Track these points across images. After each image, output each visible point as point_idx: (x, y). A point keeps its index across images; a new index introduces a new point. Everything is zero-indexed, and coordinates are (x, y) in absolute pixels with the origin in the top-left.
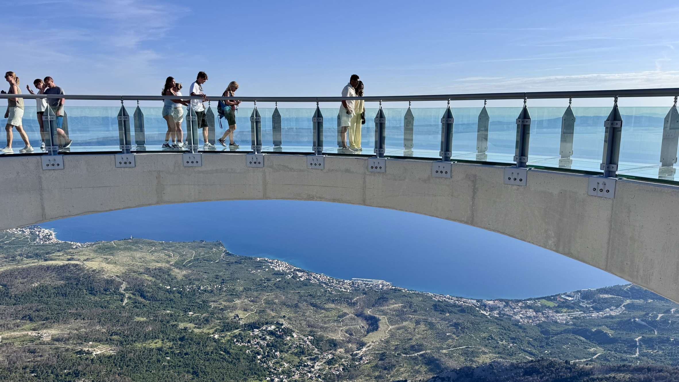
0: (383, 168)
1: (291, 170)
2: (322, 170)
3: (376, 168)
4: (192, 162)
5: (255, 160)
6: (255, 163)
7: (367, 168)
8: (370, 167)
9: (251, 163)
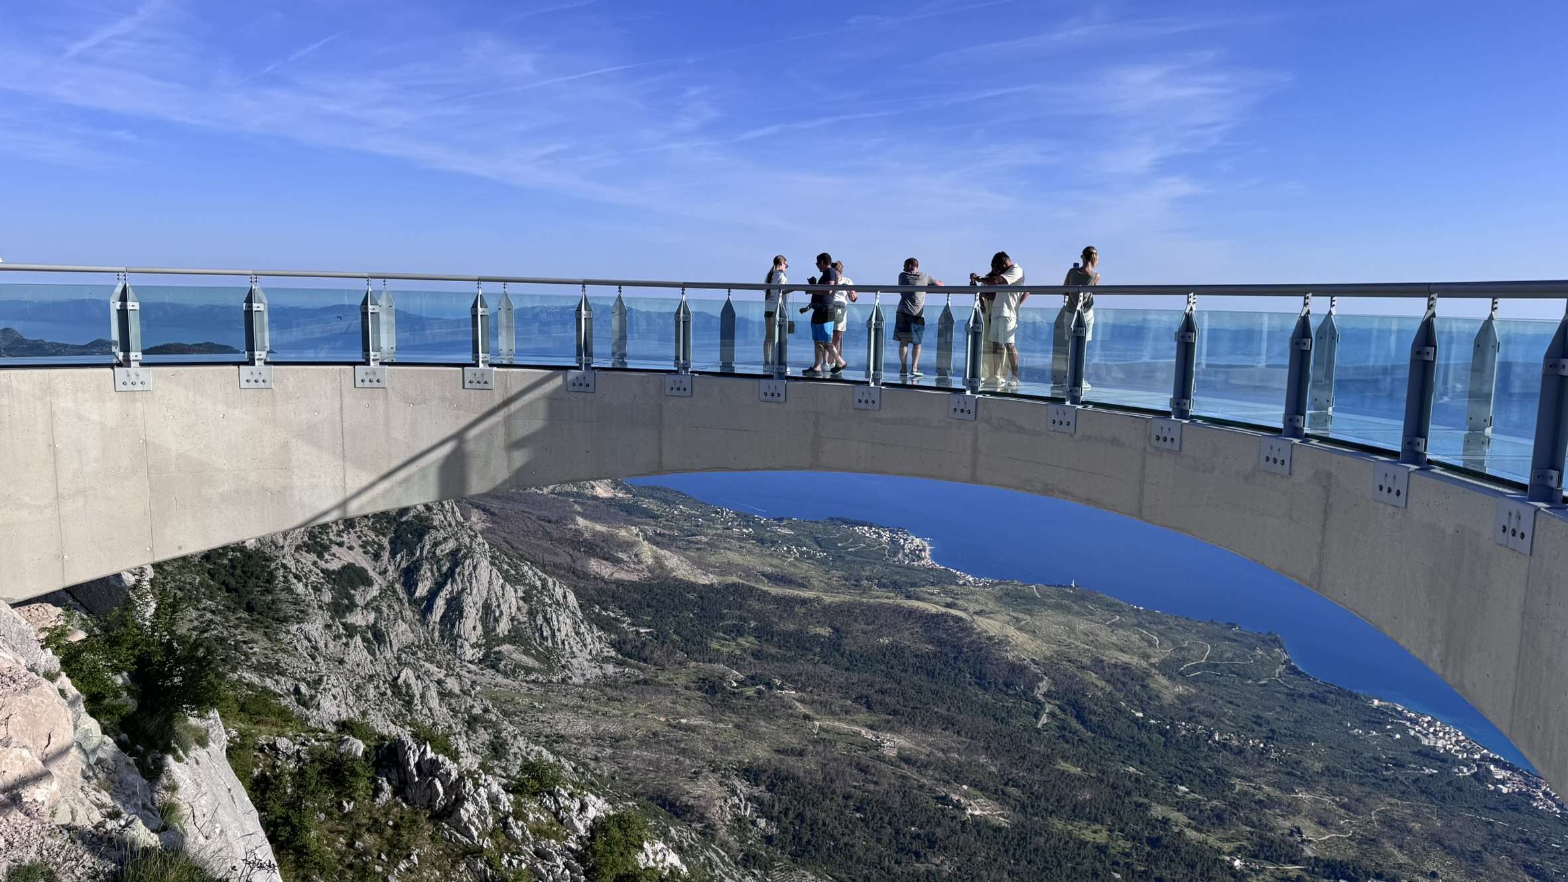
0: (1177, 441)
1: (1020, 429)
2: (1071, 435)
3: (1165, 439)
4: (867, 402)
5: (962, 406)
6: (962, 411)
7: (1149, 439)
8: (1154, 437)
9: (955, 410)
